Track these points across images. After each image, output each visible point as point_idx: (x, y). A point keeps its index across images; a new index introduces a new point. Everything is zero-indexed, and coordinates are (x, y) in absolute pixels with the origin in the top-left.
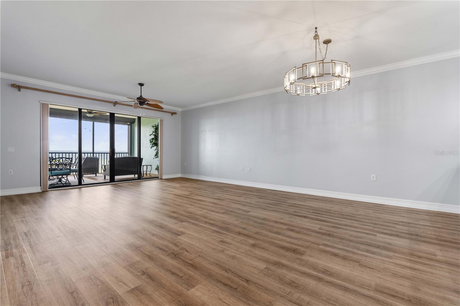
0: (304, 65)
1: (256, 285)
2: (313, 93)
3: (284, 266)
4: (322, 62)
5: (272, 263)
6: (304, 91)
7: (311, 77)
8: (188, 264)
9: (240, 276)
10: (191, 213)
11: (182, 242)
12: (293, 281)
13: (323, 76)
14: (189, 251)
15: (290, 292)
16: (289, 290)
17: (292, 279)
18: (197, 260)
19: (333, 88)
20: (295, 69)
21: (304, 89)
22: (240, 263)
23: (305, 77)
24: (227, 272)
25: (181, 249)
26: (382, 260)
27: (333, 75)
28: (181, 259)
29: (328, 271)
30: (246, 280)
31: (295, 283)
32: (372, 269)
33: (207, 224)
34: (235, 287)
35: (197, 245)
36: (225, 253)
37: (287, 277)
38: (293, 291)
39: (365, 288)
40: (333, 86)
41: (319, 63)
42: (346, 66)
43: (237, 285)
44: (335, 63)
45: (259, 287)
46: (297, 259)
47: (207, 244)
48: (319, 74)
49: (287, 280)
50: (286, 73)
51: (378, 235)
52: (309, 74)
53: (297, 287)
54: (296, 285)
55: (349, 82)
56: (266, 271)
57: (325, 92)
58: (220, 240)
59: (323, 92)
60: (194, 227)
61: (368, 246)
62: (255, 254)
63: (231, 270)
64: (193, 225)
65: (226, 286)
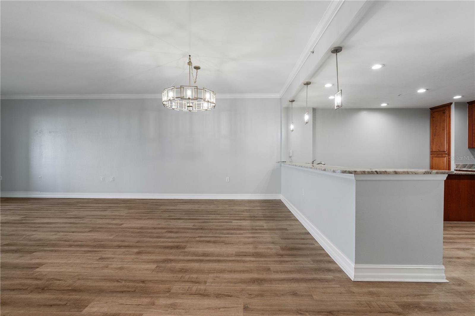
0: (182, 87)
1: (152, 281)
2: (185, 109)
3: (172, 261)
4: (196, 88)
5: (161, 262)
6: (179, 107)
7: (187, 98)
8: (67, 291)
9: (134, 281)
10: (40, 240)
11: (44, 273)
12: (182, 269)
13: (197, 99)
14: (62, 278)
15: (182, 276)
16: (181, 275)
17: (181, 268)
18: (77, 284)
19: (202, 108)
20: (174, 88)
21: (179, 106)
22: (130, 271)
23: (183, 97)
24: (119, 282)
25: (47, 281)
26: (237, 237)
27: (204, 100)
28: (55, 290)
29: (206, 254)
30: (141, 281)
31: (184, 269)
32: (232, 244)
33: (72, 247)
34: (133, 290)
35: (70, 270)
36: (109, 268)
37: (177, 267)
38: (184, 275)
39: (230, 257)
40: (202, 107)
41: (194, 88)
42: (213, 94)
43: (135, 288)
44: (205, 90)
45: (156, 282)
46: (181, 252)
47: (83, 266)
48: (194, 97)
49: (177, 269)
50: (165, 89)
51: (233, 221)
52: (186, 95)
53: (186, 271)
54: (185, 270)
55: (214, 106)
56: (158, 269)
57: (196, 110)
58: (98, 258)
59: (194, 110)
60: (54, 254)
61: (228, 230)
62: (143, 259)
63: (123, 279)
64: (52, 252)
65: (124, 292)
